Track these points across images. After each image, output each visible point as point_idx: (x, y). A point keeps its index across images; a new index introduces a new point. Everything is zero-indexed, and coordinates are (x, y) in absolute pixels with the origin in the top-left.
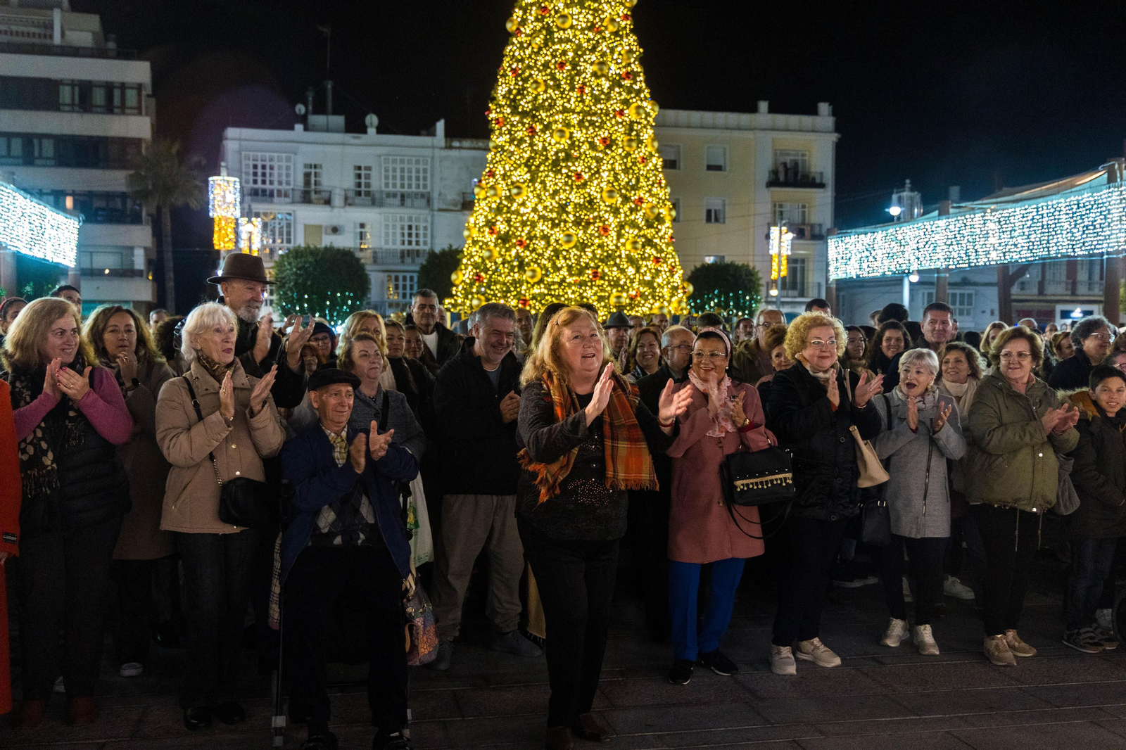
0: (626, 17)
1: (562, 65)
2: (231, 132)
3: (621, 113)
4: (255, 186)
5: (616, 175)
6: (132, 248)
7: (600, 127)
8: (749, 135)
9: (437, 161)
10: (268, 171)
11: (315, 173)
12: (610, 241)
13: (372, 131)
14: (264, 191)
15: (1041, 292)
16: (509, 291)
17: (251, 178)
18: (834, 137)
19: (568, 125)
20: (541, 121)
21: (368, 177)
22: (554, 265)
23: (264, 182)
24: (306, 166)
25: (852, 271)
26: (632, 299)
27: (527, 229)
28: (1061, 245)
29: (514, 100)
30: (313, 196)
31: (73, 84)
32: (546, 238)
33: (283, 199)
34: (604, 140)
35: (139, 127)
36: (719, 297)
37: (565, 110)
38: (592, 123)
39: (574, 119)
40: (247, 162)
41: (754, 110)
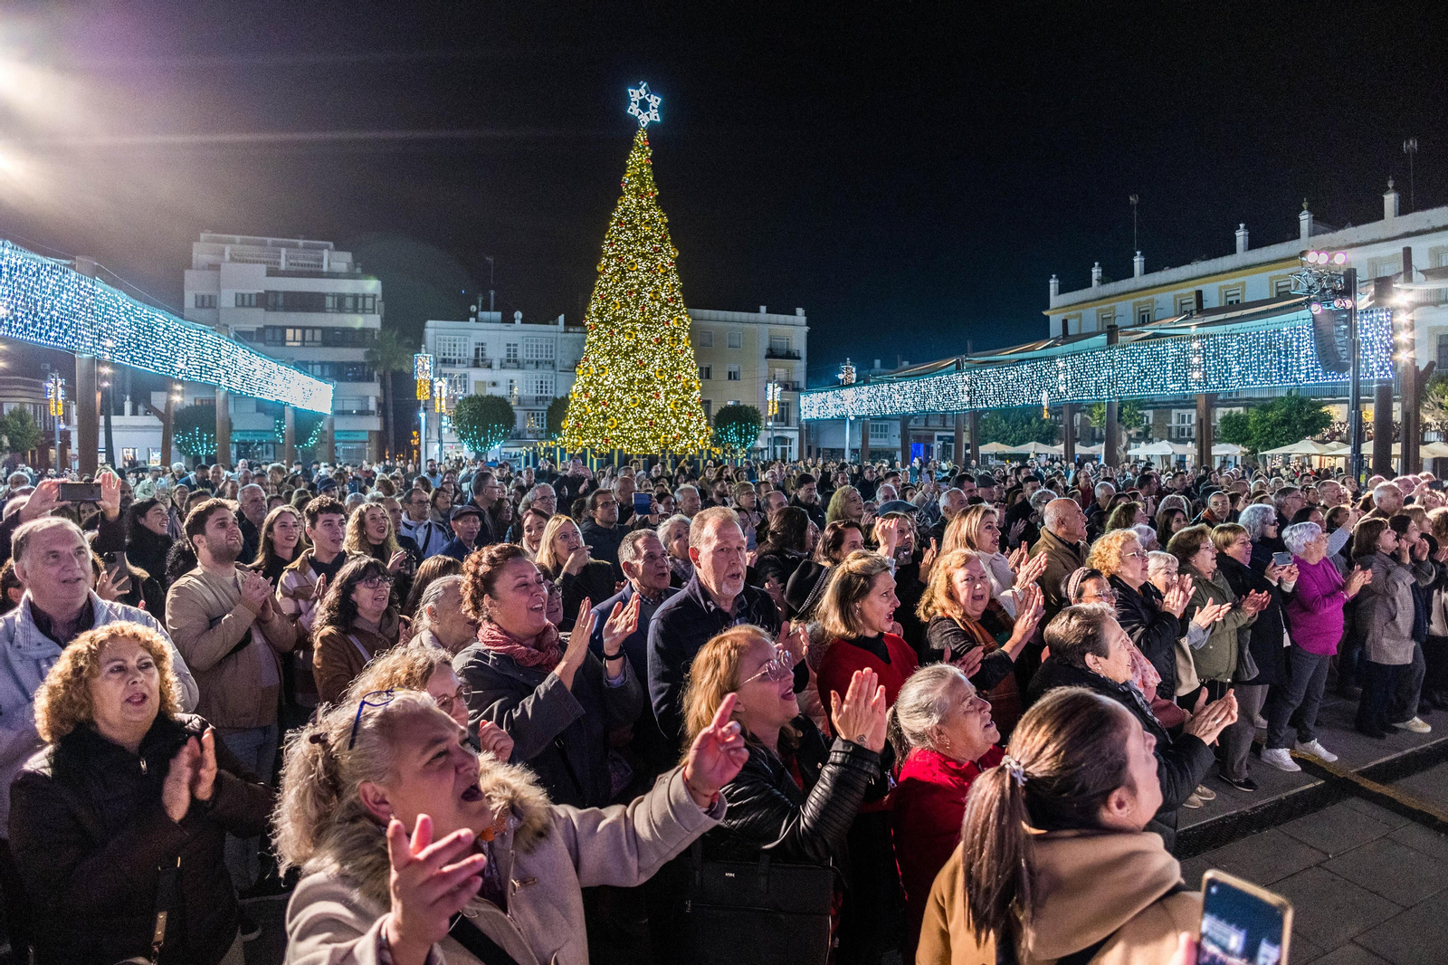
0: (671, 264)
1: (631, 293)
2: (430, 323)
3: (668, 323)
4: (444, 357)
5: (664, 361)
6: (368, 397)
7: (655, 332)
8: (754, 326)
9: (559, 341)
10: (452, 347)
11: (482, 348)
12: (661, 402)
13: (518, 322)
14: (449, 360)
15: (926, 425)
16: (597, 434)
17: (442, 352)
18: (806, 329)
19: (634, 329)
20: (618, 327)
21: (515, 351)
22: (625, 417)
24: (476, 344)
25: (814, 414)
26: (674, 439)
27: (608, 395)
28: (931, 404)
29: (601, 314)
30: (481, 363)
31: (333, 295)
32: (620, 400)
33: (461, 365)
34: (657, 339)
35: (373, 321)
36: (736, 426)
37: (632, 321)
38: (650, 329)
39: (638, 326)
40: (440, 342)
41: (758, 311)
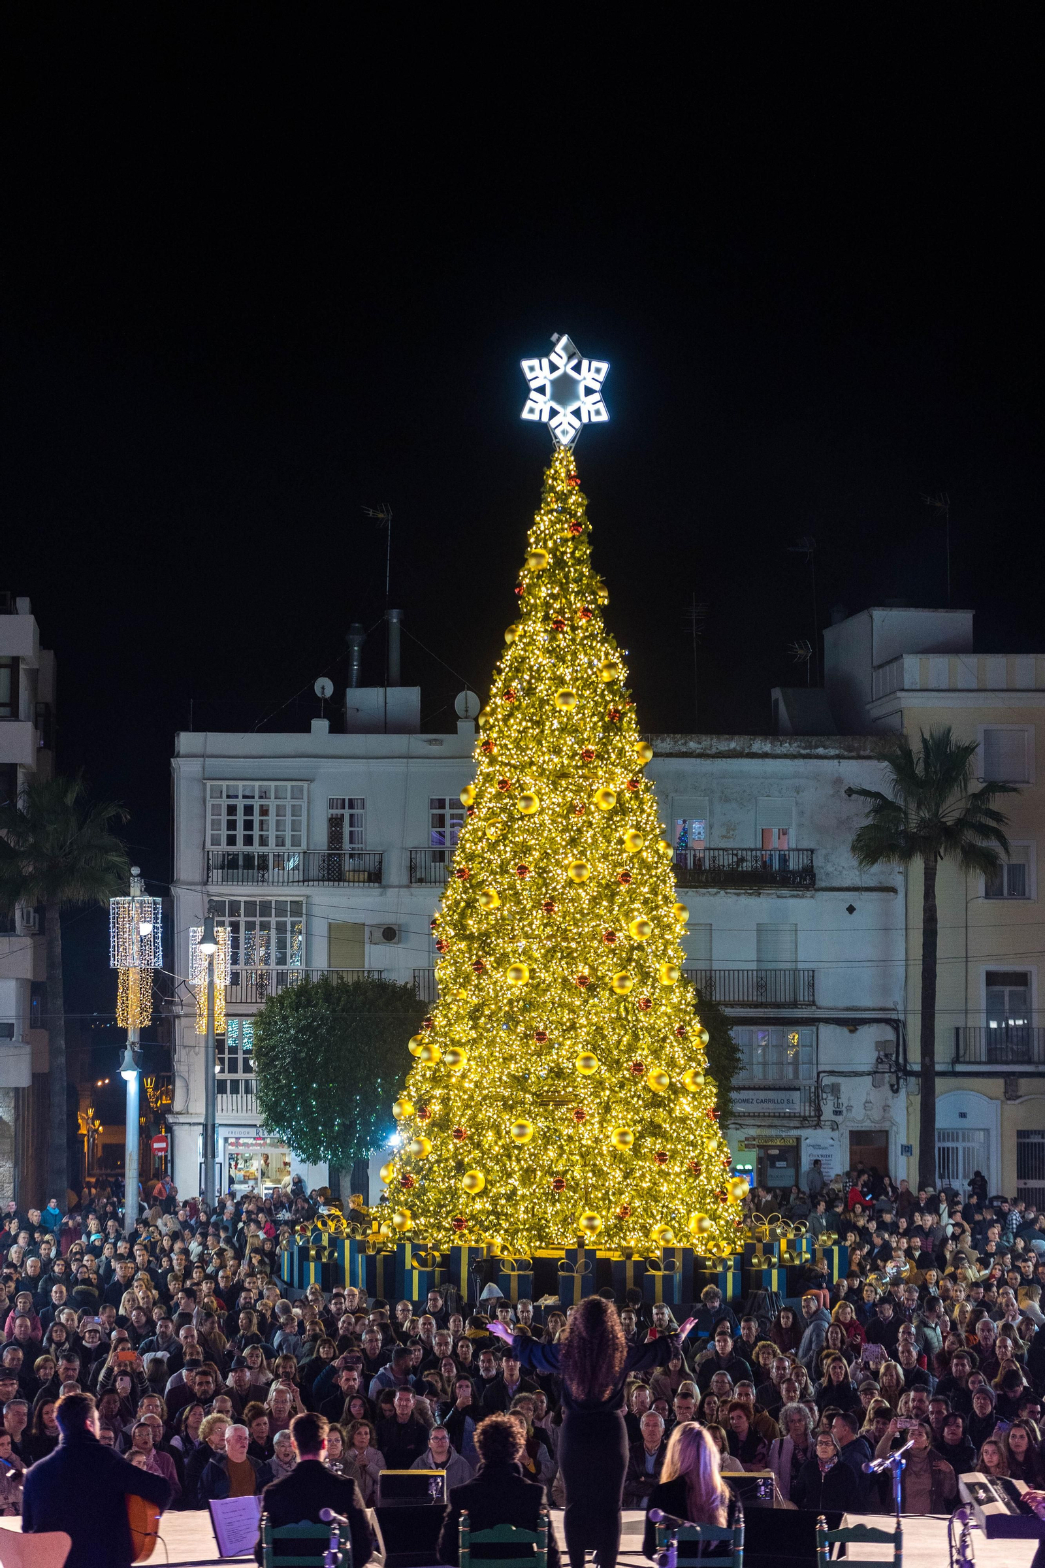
0: (634, 784)
2: (186, 741)
4: (231, 849)
10: (256, 818)
11: (351, 816)
13: (466, 726)
14: (249, 858)
17: (224, 833)
23: (248, 840)
24: (332, 803)
30: (348, 864)
33: (283, 874)
35: (11, 742)
40: (217, 801)
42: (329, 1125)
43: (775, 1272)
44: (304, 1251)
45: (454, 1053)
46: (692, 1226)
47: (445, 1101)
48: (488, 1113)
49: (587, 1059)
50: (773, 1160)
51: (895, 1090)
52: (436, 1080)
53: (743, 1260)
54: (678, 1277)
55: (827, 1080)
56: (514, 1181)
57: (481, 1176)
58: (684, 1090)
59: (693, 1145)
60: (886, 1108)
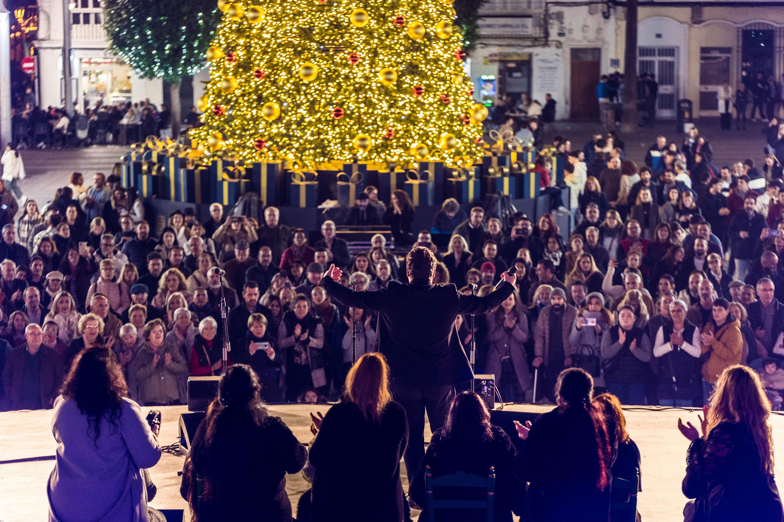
12: (361, 70)
22: (294, 100)
27: (266, 58)
42: (161, 49)
43: (506, 180)
44: (138, 166)
45: (254, 11)
46: (442, 145)
47: (247, 47)
48: (282, 58)
49: (360, 14)
50: (511, 71)
51: (606, 16)
52: (240, 32)
53: (482, 169)
54: (431, 185)
55: (554, 9)
56: (302, 111)
57: (276, 106)
58: (437, 38)
59: (443, 80)
60: (599, 30)
